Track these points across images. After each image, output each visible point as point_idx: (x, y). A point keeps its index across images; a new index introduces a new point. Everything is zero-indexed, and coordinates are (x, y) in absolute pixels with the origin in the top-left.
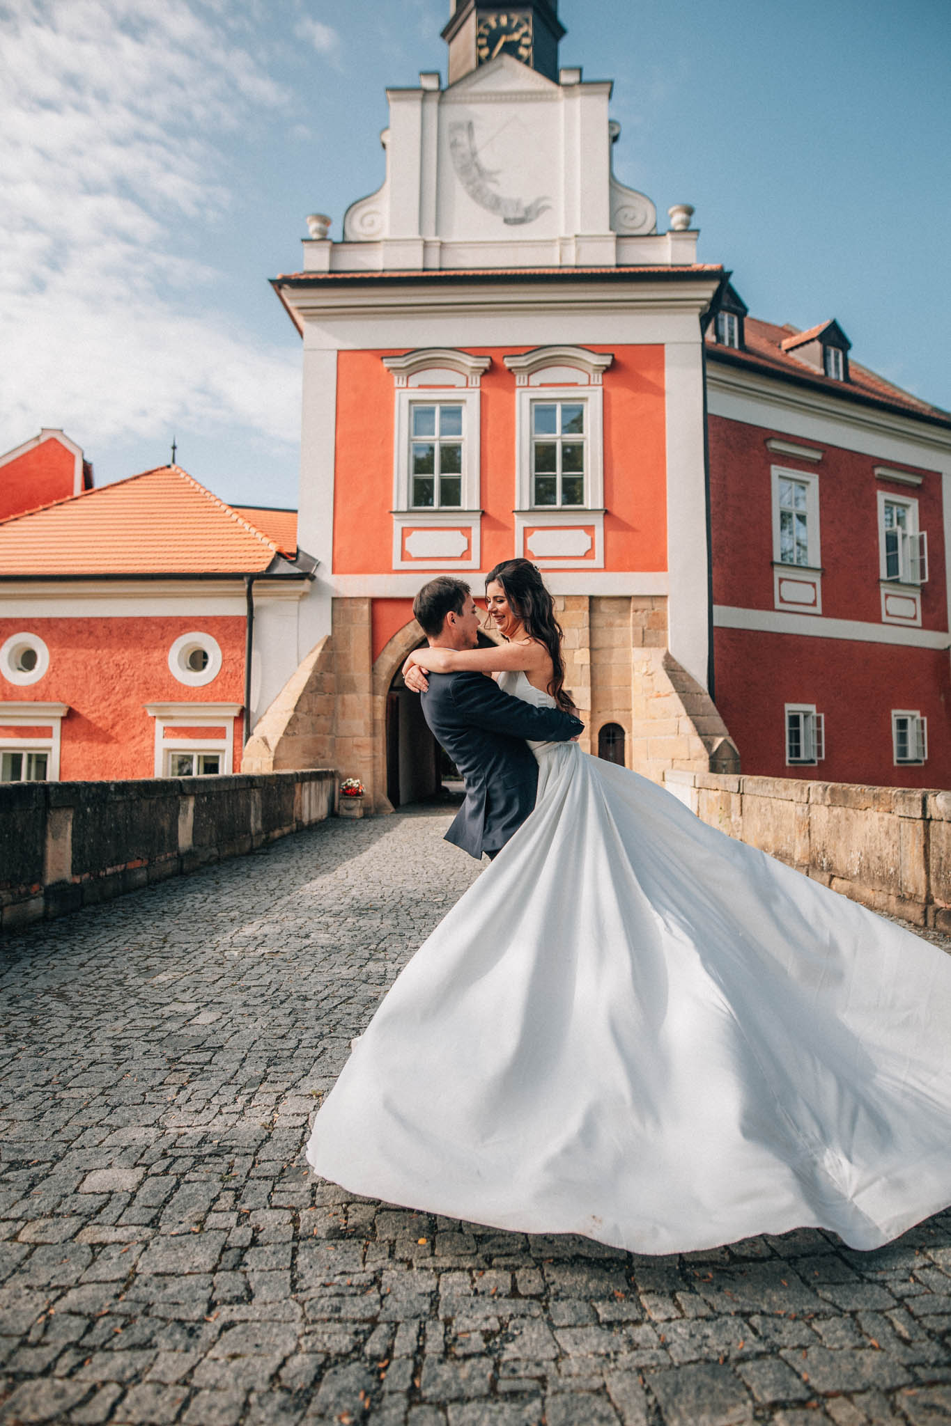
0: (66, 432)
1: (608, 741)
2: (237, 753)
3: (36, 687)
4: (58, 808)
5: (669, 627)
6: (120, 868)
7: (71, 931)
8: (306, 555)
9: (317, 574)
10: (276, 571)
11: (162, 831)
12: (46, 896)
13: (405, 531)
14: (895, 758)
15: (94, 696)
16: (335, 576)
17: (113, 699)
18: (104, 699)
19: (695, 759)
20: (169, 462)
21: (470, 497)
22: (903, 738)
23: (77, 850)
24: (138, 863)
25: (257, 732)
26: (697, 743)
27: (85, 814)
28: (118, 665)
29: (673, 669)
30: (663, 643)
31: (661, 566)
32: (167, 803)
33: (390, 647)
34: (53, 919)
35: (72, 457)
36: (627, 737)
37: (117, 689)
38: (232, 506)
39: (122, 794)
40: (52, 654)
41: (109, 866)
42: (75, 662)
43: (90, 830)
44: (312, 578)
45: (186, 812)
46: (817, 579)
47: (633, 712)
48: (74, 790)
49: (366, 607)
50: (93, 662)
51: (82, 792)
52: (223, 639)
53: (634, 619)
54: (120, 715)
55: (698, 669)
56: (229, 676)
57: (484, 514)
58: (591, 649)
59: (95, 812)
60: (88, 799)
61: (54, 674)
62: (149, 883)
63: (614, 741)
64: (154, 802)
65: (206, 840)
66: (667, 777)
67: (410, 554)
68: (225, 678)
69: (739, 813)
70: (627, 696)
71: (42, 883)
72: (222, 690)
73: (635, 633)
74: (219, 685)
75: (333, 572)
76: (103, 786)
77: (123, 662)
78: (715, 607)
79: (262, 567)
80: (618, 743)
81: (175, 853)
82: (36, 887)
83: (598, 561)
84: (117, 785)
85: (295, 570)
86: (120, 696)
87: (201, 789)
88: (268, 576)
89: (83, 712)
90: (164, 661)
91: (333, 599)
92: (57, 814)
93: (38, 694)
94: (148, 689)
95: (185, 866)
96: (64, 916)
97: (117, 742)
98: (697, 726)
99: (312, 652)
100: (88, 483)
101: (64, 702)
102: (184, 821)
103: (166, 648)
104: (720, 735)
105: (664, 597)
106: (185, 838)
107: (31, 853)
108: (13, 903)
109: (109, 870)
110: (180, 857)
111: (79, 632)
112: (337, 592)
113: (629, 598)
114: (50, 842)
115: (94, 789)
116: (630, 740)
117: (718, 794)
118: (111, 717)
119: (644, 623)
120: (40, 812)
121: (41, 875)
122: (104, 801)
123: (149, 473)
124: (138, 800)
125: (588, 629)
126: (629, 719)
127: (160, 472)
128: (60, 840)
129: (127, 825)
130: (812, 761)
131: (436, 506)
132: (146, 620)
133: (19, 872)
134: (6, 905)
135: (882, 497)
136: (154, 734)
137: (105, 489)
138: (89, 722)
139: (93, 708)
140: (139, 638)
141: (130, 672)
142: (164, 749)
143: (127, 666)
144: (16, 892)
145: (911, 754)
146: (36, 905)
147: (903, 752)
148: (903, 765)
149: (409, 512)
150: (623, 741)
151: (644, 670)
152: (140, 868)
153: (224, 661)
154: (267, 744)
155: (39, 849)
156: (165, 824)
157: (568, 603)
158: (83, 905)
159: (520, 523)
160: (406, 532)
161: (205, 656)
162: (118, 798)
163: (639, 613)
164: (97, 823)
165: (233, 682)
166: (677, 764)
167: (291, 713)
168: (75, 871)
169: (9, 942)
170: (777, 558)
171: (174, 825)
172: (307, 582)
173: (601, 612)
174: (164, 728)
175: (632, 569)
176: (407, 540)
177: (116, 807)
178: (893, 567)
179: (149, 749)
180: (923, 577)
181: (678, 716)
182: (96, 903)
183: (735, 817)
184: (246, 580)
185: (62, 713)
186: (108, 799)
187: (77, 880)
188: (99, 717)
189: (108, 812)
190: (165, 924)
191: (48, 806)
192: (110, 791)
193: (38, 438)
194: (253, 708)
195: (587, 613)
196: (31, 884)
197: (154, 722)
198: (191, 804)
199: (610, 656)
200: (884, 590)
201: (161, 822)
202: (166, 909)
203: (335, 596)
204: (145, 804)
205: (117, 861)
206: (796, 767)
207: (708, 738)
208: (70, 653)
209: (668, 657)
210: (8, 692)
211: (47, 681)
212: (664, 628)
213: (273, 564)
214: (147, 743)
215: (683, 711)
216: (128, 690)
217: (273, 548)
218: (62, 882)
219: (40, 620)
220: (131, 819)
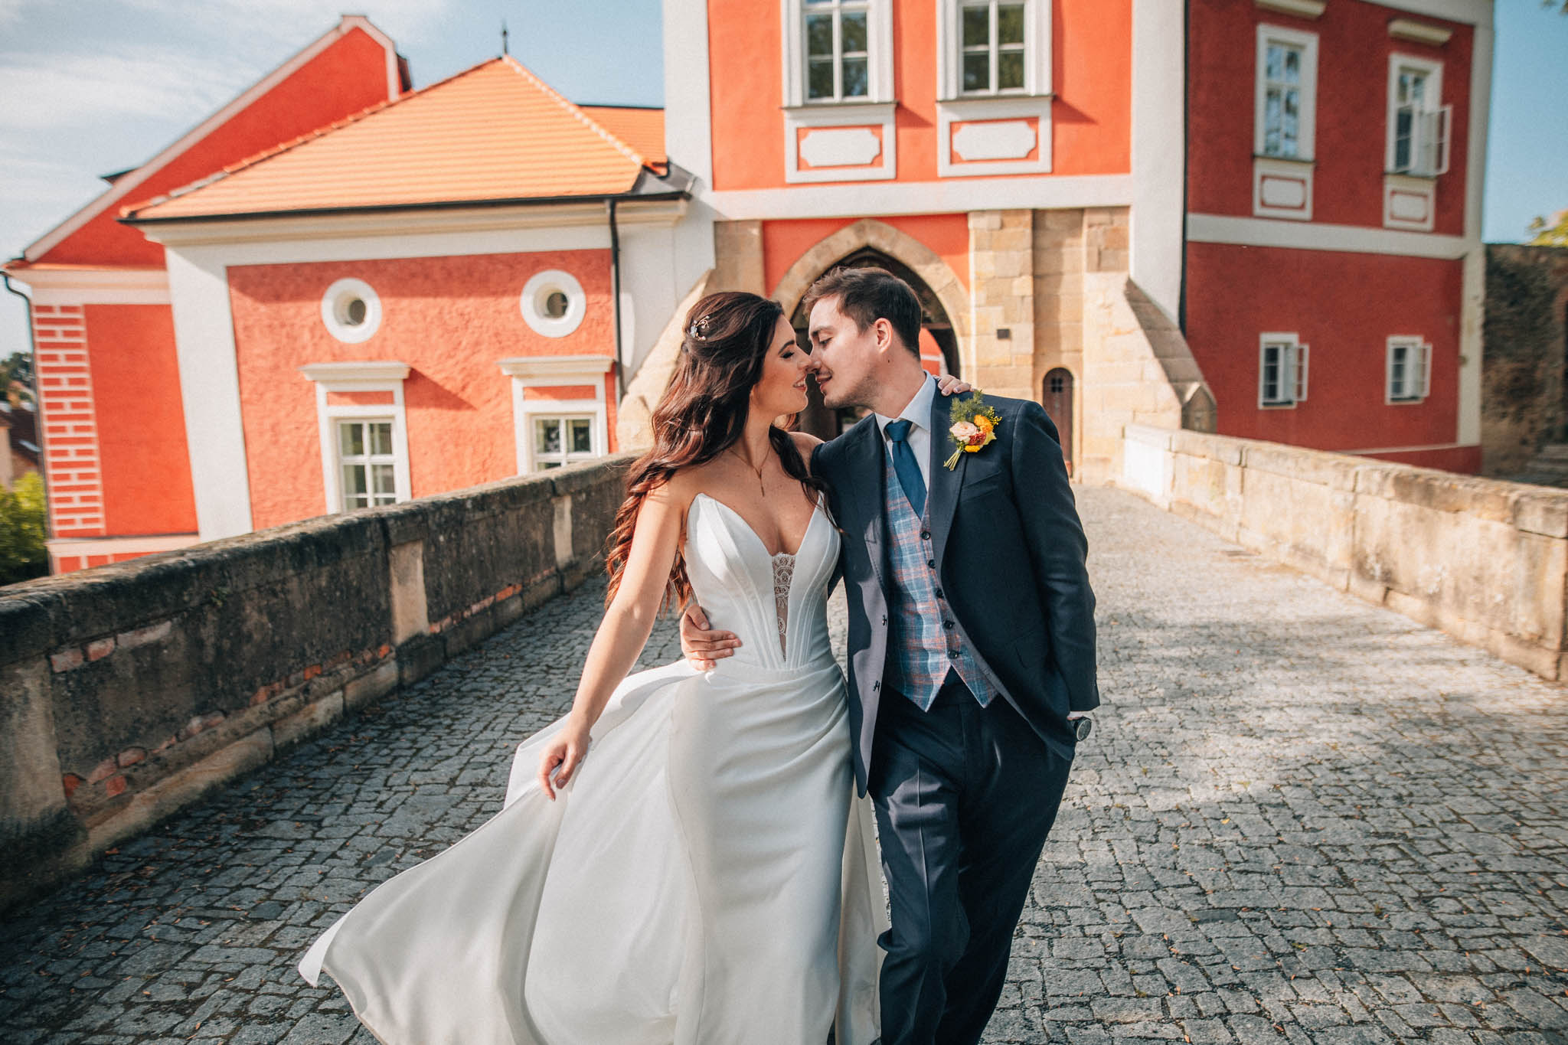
0: (372, 19)
1: (1054, 390)
2: (611, 415)
3: (368, 345)
4: (402, 545)
5: (1132, 244)
6: (487, 602)
7: (434, 709)
8: (679, 168)
9: (694, 193)
10: (644, 191)
11: (535, 546)
12: (398, 659)
13: (801, 132)
14: (1389, 394)
15: (439, 352)
16: (718, 194)
17: (461, 356)
18: (450, 357)
19: (1164, 410)
20: (500, 51)
21: (879, 85)
22: (1399, 370)
23: (433, 592)
24: (510, 591)
25: (633, 389)
26: (1167, 391)
27: (436, 543)
28: (462, 315)
29: (1136, 297)
30: (1122, 266)
31: (1121, 165)
32: (539, 509)
33: (786, 281)
34: (411, 687)
35: (381, 51)
36: (1076, 384)
37: (464, 343)
38: (581, 106)
39: (482, 510)
40: (383, 305)
41: (474, 603)
42: (411, 312)
43: (447, 563)
44: (688, 197)
45: (562, 517)
46: (1307, 173)
47: (1085, 354)
48: (420, 518)
49: (756, 232)
50: (433, 312)
51: (431, 517)
52: (583, 278)
53: (1088, 236)
54: (470, 375)
55: (1167, 300)
56: (594, 324)
57: (899, 107)
58: (1036, 277)
59: (449, 540)
60: (439, 525)
61: (388, 329)
62: (525, 613)
63: (1060, 389)
64: (522, 512)
65: (588, 545)
66: (1127, 432)
67: (806, 163)
68: (591, 327)
69: (1238, 490)
70: (1078, 334)
71: (392, 643)
72: (588, 341)
73: (1089, 254)
74: (584, 335)
75: (714, 188)
76: (457, 505)
77: (468, 310)
78: (1191, 217)
79: (625, 186)
80: (1066, 391)
81: (553, 569)
82: (384, 649)
83: (1044, 163)
84: (474, 500)
85: (667, 188)
86: (468, 352)
87: (577, 485)
88: (633, 196)
89: (427, 372)
90: (516, 307)
91: (716, 223)
92: (402, 553)
93: (374, 351)
94: (500, 343)
95: (566, 583)
96: (423, 680)
97: (470, 407)
98: (1167, 370)
99: (692, 290)
100: (405, 85)
101: (403, 360)
102: (561, 528)
103: (517, 292)
104: (1193, 380)
105: (1124, 209)
106: (563, 550)
107: (373, 608)
108: (357, 678)
109: (475, 608)
110: (560, 574)
111: (413, 275)
112: (718, 213)
113: (1081, 211)
114: (396, 590)
115: (445, 511)
116: (1081, 389)
117: (1205, 462)
118: (460, 377)
119: (1101, 241)
120: (378, 554)
121: (390, 632)
122: (461, 523)
123: (478, 68)
124: (503, 513)
125: (1029, 251)
126: (1079, 362)
127: (491, 66)
128: (409, 584)
129: (490, 548)
130: (1289, 403)
131: (837, 96)
132: (491, 258)
133: (360, 636)
134: (348, 682)
135: (1397, 61)
136: (511, 396)
137: (426, 91)
138: (436, 385)
139: (440, 367)
140: (484, 281)
141: (476, 323)
142: (526, 413)
143: (472, 315)
144: (360, 662)
145: (1408, 390)
146: (388, 673)
147: (1398, 387)
148: (1397, 403)
149: (805, 106)
150: (1071, 388)
151: (1100, 302)
152: (513, 596)
153: (587, 305)
154: (645, 404)
155: (382, 600)
156: (538, 536)
157: (1007, 219)
158: (447, 659)
159: (943, 117)
160: (800, 134)
161: (564, 299)
162: (478, 515)
163: (1094, 229)
164: (455, 553)
165: (600, 330)
166: (1140, 417)
167: (672, 367)
168: (433, 618)
169: (355, 733)
170: (1259, 147)
171: (549, 534)
172: (682, 204)
173: (1048, 229)
174: (524, 389)
175: (1087, 171)
176: (803, 143)
177: (476, 528)
178: (1403, 156)
179: (508, 414)
180: (1439, 165)
181: (1143, 358)
182: (462, 653)
183: (1232, 494)
184: (607, 205)
185: (405, 375)
186: (466, 520)
187: (437, 629)
188: (447, 378)
189: (466, 536)
190: (553, 691)
191: (388, 545)
192: (466, 510)
193: (338, 28)
194: (627, 361)
195: (1028, 231)
196: (379, 644)
197: (510, 383)
198: (567, 505)
199: (1058, 285)
200: (1390, 184)
201: (533, 534)
202: (549, 660)
203: (717, 218)
204: (512, 517)
205: (485, 593)
206: (1272, 411)
207: (1180, 385)
208: (405, 302)
209: (1130, 285)
210: (337, 352)
211: (381, 337)
212: (1125, 247)
213: (640, 181)
214: (504, 406)
215: (1148, 351)
216: (477, 343)
217: (637, 161)
218: (418, 636)
219: (366, 262)
220: (496, 538)
